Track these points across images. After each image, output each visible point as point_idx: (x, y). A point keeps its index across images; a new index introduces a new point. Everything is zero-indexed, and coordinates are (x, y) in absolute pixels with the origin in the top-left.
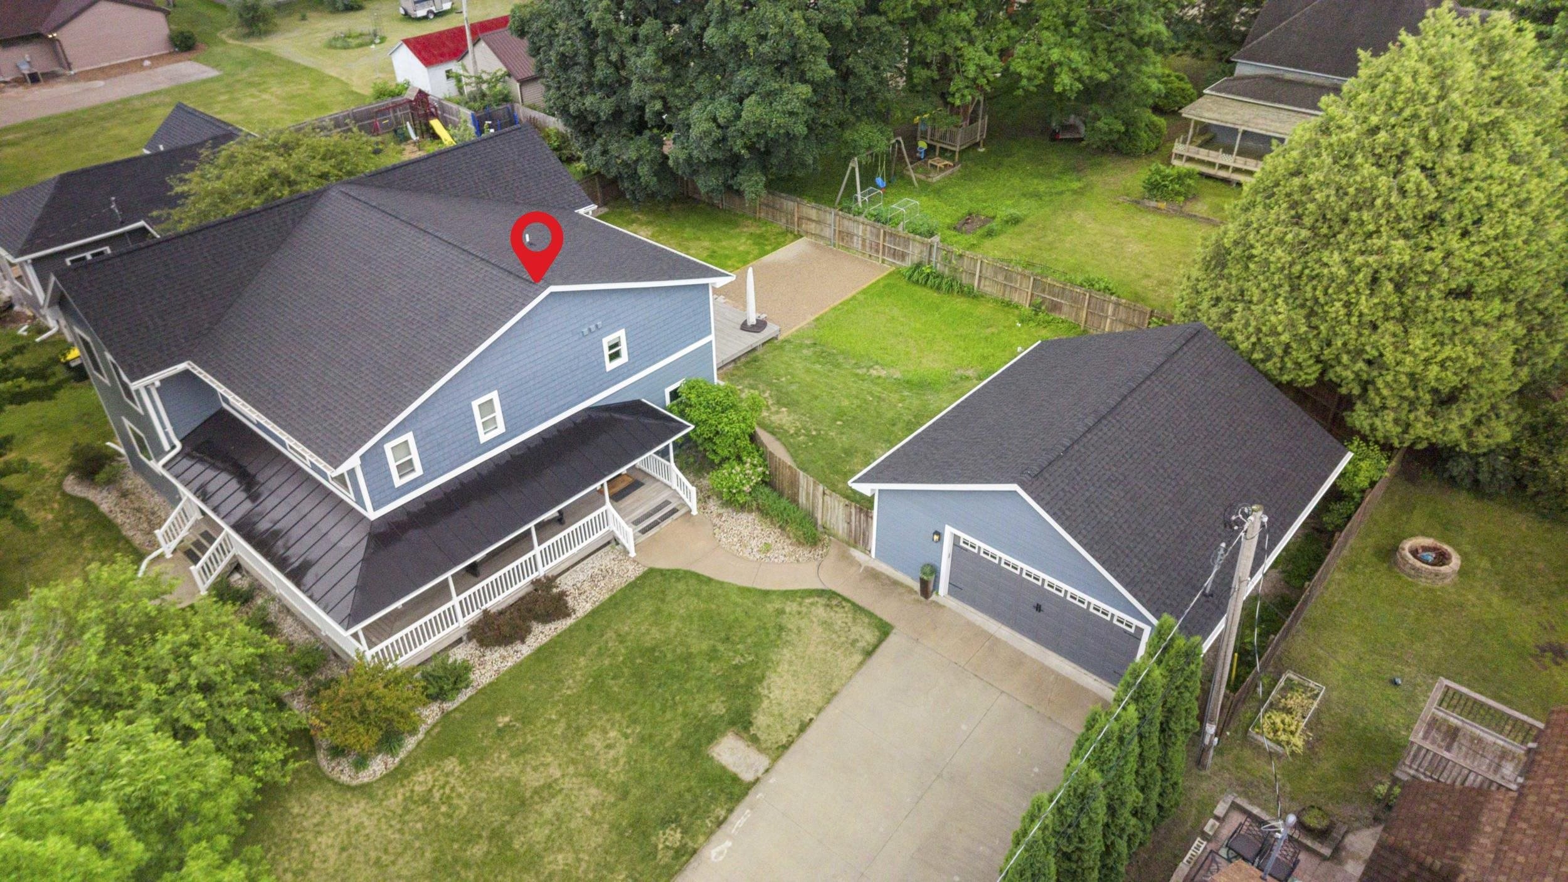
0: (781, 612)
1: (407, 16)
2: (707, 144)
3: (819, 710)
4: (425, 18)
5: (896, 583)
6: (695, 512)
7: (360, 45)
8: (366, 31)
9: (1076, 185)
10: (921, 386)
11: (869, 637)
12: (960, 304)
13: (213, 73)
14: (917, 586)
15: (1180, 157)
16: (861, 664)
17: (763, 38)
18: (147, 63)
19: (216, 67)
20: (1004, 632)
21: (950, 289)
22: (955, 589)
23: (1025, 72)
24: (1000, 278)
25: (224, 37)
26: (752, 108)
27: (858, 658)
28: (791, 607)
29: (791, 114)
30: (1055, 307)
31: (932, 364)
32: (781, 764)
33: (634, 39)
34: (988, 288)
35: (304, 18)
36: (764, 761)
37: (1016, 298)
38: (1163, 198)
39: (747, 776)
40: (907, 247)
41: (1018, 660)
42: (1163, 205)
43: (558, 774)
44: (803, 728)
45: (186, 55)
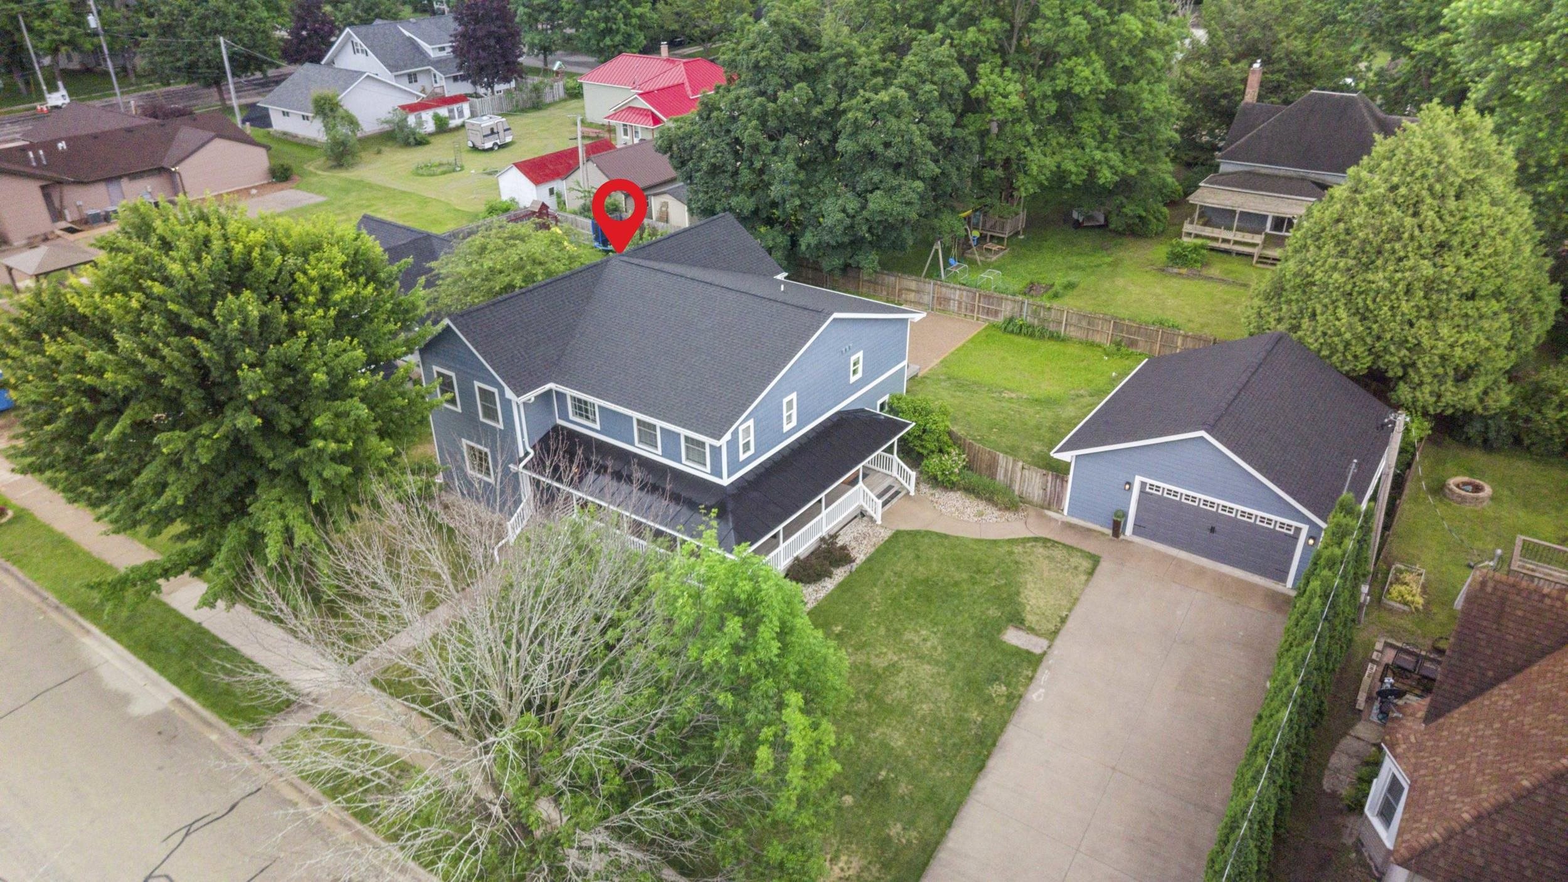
0: (1011, 553)
1: (475, 148)
2: (839, 230)
3: (1070, 610)
4: (491, 149)
5: (1089, 530)
6: (912, 493)
7: (444, 173)
8: (445, 161)
9: (1109, 260)
10: (1049, 402)
11: (1086, 564)
12: (1053, 347)
13: (319, 199)
14: (1109, 532)
15: (1189, 234)
16: (1087, 581)
17: (887, 145)
18: (254, 191)
19: (319, 193)
20: (1183, 555)
21: (1042, 337)
22: (1139, 529)
23: (1074, 169)
24: (1084, 324)
25: (311, 169)
26: (877, 201)
27: (1083, 578)
28: (1018, 549)
29: (908, 204)
30: (1132, 343)
31: (1049, 387)
32: (1058, 642)
33: (775, 152)
34: (1073, 332)
35: (379, 152)
36: (1044, 643)
37: (1097, 339)
38: (1184, 265)
39: (1037, 651)
40: (1000, 305)
41: (1201, 572)
42: (1184, 271)
43: (896, 658)
44: (1063, 620)
45: (284, 184)
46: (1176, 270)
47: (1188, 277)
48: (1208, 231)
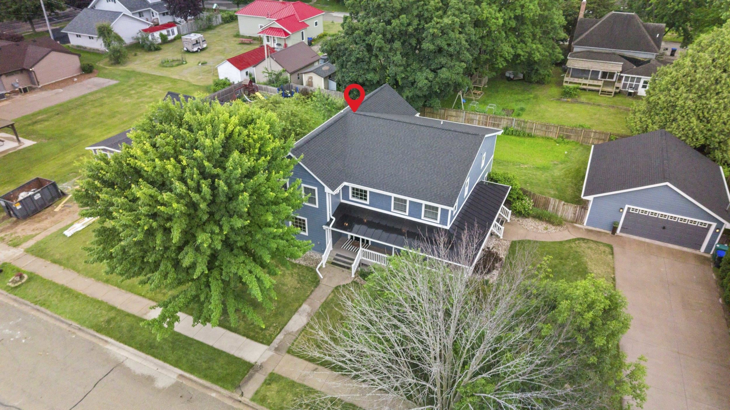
0: (571, 247)
1: (188, 51)
3: (614, 274)
4: (197, 51)
5: (599, 232)
6: (509, 221)
7: (178, 65)
8: (175, 58)
9: (532, 96)
10: (544, 169)
11: (608, 250)
12: (528, 140)
13: (114, 82)
14: (610, 232)
15: (566, 82)
16: (613, 258)
18: (75, 79)
19: (112, 79)
20: (647, 240)
21: (524, 135)
22: (623, 230)
24: (544, 129)
25: (101, 65)
27: (611, 256)
28: (573, 245)
30: (568, 137)
31: (540, 162)
34: (538, 133)
35: (136, 55)
37: (550, 135)
38: (570, 97)
40: (500, 121)
41: (659, 248)
42: (569, 100)
44: (614, 280)
45: (91, 75)
46: (566, 100)
47: (571, 103)
48: (576, 80)
